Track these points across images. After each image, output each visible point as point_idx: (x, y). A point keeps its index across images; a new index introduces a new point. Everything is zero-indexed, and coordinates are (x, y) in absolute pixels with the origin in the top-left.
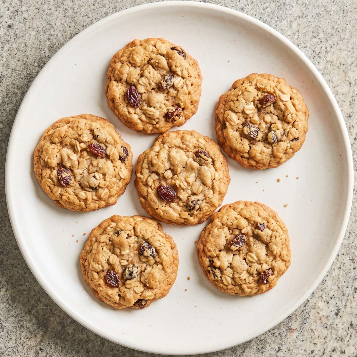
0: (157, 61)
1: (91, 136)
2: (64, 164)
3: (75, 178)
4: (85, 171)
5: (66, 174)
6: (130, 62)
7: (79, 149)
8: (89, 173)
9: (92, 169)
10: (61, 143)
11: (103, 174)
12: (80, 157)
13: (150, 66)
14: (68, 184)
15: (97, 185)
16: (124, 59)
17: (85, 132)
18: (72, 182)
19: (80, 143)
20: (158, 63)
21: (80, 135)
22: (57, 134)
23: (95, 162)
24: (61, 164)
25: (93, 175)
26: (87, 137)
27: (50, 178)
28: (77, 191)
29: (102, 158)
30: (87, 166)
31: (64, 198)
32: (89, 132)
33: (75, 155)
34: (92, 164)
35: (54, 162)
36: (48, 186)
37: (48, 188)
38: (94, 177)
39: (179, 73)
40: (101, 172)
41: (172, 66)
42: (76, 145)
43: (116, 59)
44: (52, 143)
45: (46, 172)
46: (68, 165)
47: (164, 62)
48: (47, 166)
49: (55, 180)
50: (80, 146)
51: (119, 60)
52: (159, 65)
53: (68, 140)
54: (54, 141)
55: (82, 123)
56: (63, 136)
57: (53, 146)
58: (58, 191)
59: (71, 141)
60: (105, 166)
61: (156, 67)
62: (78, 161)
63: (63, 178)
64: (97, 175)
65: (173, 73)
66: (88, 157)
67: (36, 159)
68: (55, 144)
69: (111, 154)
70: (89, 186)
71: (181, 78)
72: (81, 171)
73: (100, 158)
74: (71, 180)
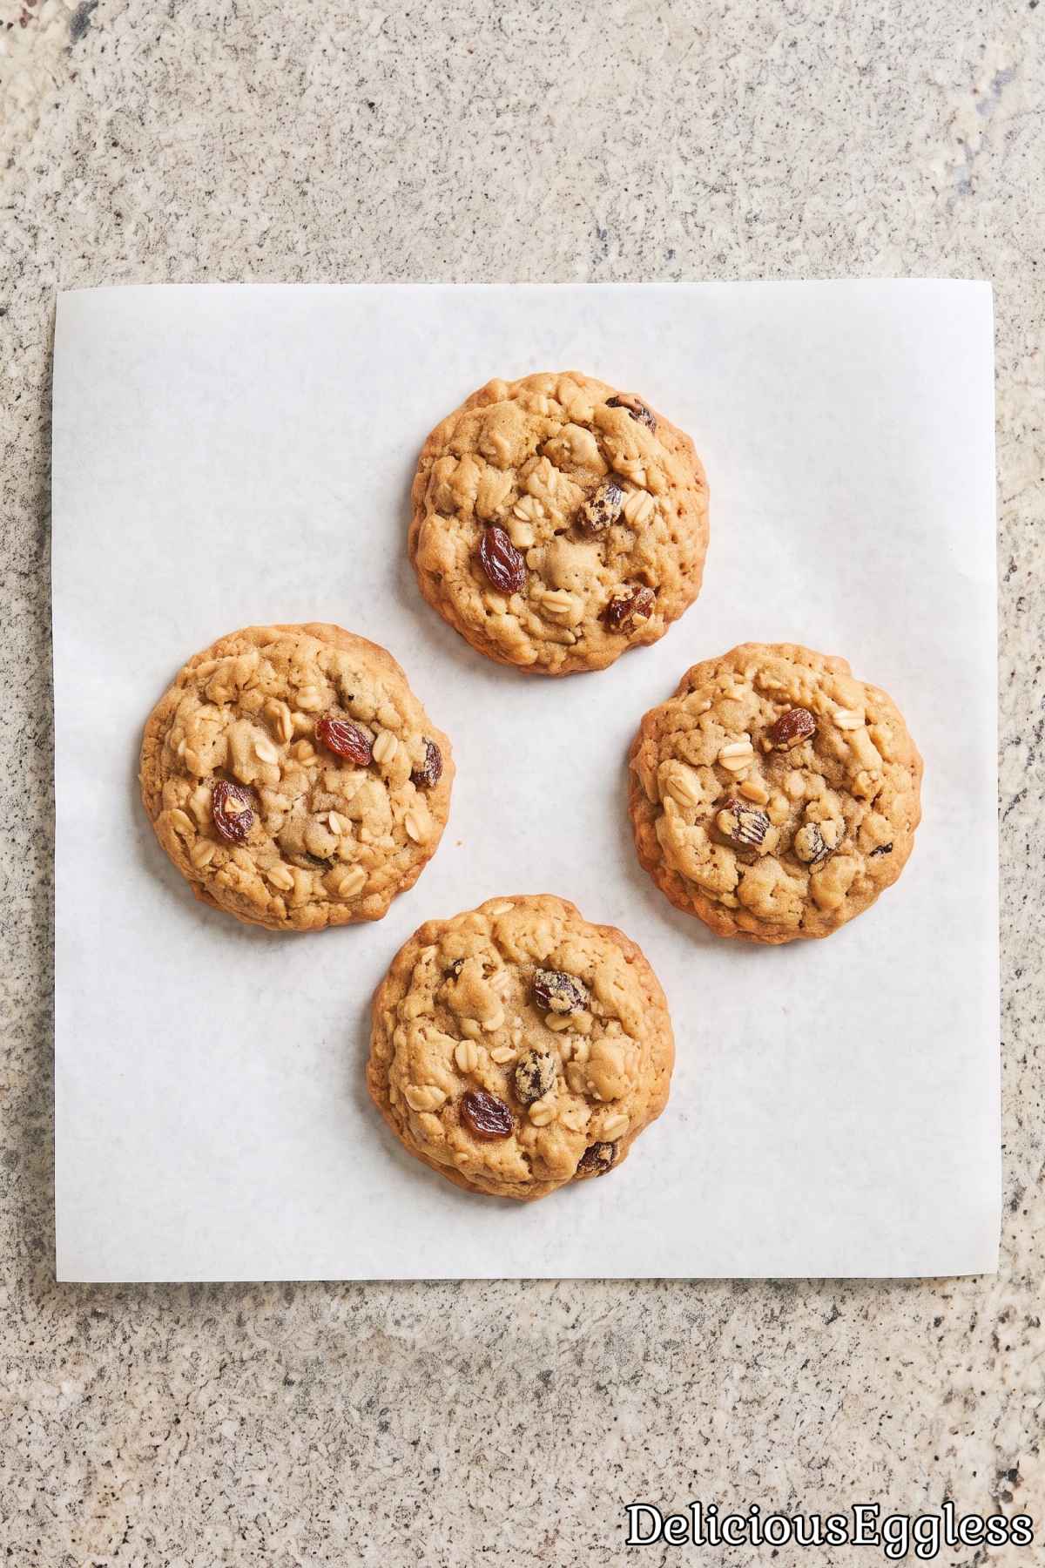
0: (567, 445)
1: (330, 696)
2: (237, 769)
3: (264, 820)
4: (300, 806)
5: (237, 805)
6: (482, 455)
7: (289, 730)
8: (310, 811)
9: (322, 800)
10: (234, 703)
12: (290, 757)
13: (546, 461)
14: (239, 839)
16: (464, 444)
17: (311, 677)
18: (254, 831)
19: (293, 711)
20: (571, 450)
21: (295, 687)
22: (223, 674)
23: (333, 779)
24: (226, 772)
26: (317, 696)
27: (186, 808)
28: (265, 862)
30: (306, 789)
31: (224, 876)
32: (325, 682)
33: (271, 747)
34: (321, 783)
35: (205, 760)
36: (177, 833)
37: (176, 839)
38: (326, 823)
39: (639, 477)
41: (614, 456)
42: (281, 719)
43: (437, 444)
44: (205, 700)
45: (177, 792)
46: (248, 774)
47: (588, 443)
48: (183, 771)
50: (291, 722)
51: (446, 450)
52: (576, 458)
53: (254, 698)
54: (210, 696)
55: (309, 651)
56: (241, 682)
57: (207, 711)
58: (206, 854)
59: (266, 703)
61: (565, 461)
62: (282, 770)
63: (226, 815)
64: (334, 820)
65: (618, 478)
66: (314, 760)
67: (150, 744)
68: (214, 703)
69: (387, 760)
70: (308, 852)
71: (644, 493)
72: (284, 802)
73: (352, 767)
74: (250, 826)
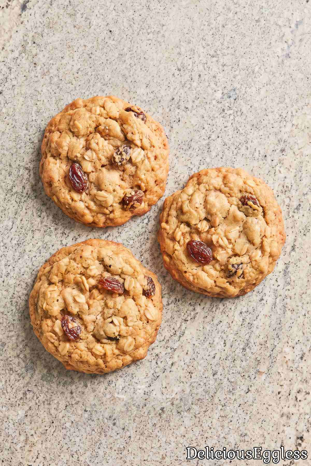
1: (101, 268)
2: (70, 309)
7: (87, 287)
12: (90, 297)
19: (88, 279)
23: (111, 303)
26: (96, 270)
27: (53, 331)
29: (120, 295)
30: (100, 309)
33: (81, 295)
34: (106, 305)
35: (56, 308)
42: (83, 282)
46: (75, 310)
50: (88, 283)
57: (52, 287)
62: (88, 304)
66: (100, 297)
69: (131, 288)
73: (117, 295)
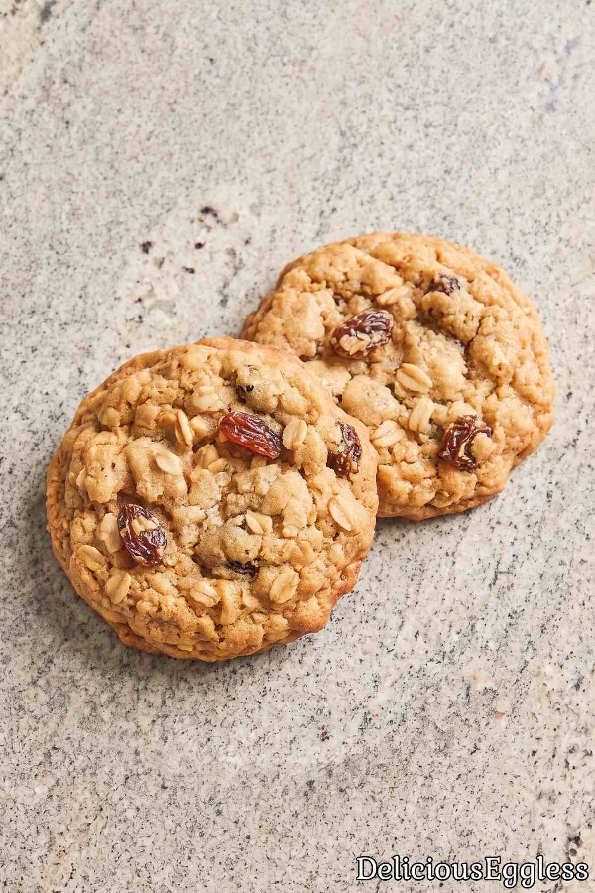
5: (145, 524)
7: (189, 435)
8: (226, 516)
11: (272, 517)
12: (194, 464)
15: (252, 555)
19: (191, 416)
21: (189, 392)
23: (245, 480)
25: (239, 520)
27: (96, 542)
29: (269, 461)
30: (219, 497)
33: (174, 457)
34: (233, 487)
36: (88, 570)
37: (86, 577)
38: (244, 526)
40: (267, 508)
42: (179, 424)
44: (99, 428)
45: (83, 527)
46: (153, 490)
49: (112, 549)
50: (190, 428)
54: (104, 421)
55: (198, 354)
59: (161, 412)
60: (279, 488)
62: (188, 479)
64: (252, 520)
66: (221, 462)
68: (109, 428)
69: (299, 443)
70: (229, 559)
72: (196, 513)
74: (163, 544)
